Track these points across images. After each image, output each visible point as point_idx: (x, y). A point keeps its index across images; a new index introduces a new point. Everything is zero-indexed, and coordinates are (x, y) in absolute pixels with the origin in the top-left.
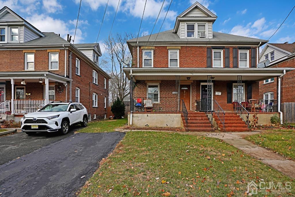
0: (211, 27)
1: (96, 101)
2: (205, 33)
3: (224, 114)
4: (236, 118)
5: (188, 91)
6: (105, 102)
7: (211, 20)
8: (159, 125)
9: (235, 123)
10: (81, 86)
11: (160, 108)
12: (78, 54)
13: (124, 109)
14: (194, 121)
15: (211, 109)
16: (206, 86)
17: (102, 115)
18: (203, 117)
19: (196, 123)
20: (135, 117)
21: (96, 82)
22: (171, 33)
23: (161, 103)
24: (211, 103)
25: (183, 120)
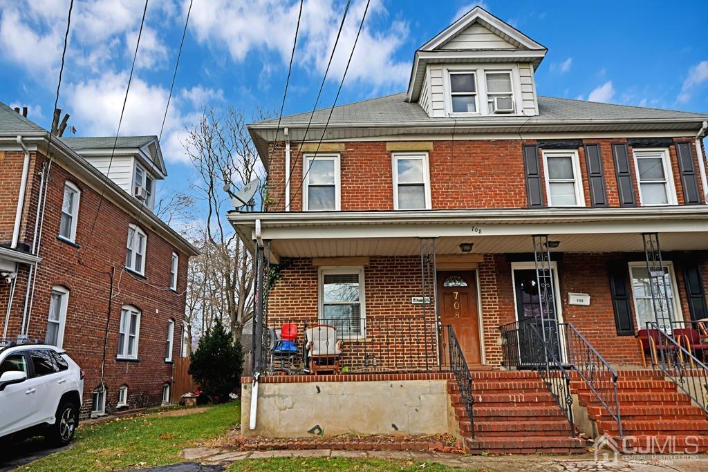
0: (528, 81)
1: (131, 338)
2: (513, 99)
3: (615, 379)
4: (664, 394)
5: (468, 294)
6: (171, 339)
7: (528, 60)
8: (363, 429)
9: (664, 417)
10: (77, 280)
11: (367, 357)
12: (73, 169)
13: (241, 362)
14: (499, 409)
15: (559, 359)
16: (531, 274)
17: (153, 390)
18: (533, 390)
19: (507, 418)
20: (269, 396)
21: (138, 267)
22: (398, 101)
23: (370, 340)
24: (556, 336)
25: (455, 404)
